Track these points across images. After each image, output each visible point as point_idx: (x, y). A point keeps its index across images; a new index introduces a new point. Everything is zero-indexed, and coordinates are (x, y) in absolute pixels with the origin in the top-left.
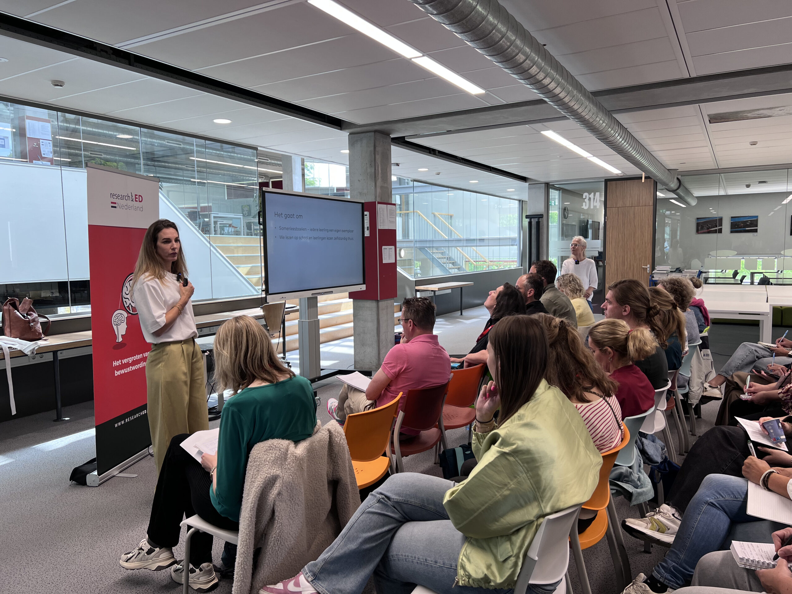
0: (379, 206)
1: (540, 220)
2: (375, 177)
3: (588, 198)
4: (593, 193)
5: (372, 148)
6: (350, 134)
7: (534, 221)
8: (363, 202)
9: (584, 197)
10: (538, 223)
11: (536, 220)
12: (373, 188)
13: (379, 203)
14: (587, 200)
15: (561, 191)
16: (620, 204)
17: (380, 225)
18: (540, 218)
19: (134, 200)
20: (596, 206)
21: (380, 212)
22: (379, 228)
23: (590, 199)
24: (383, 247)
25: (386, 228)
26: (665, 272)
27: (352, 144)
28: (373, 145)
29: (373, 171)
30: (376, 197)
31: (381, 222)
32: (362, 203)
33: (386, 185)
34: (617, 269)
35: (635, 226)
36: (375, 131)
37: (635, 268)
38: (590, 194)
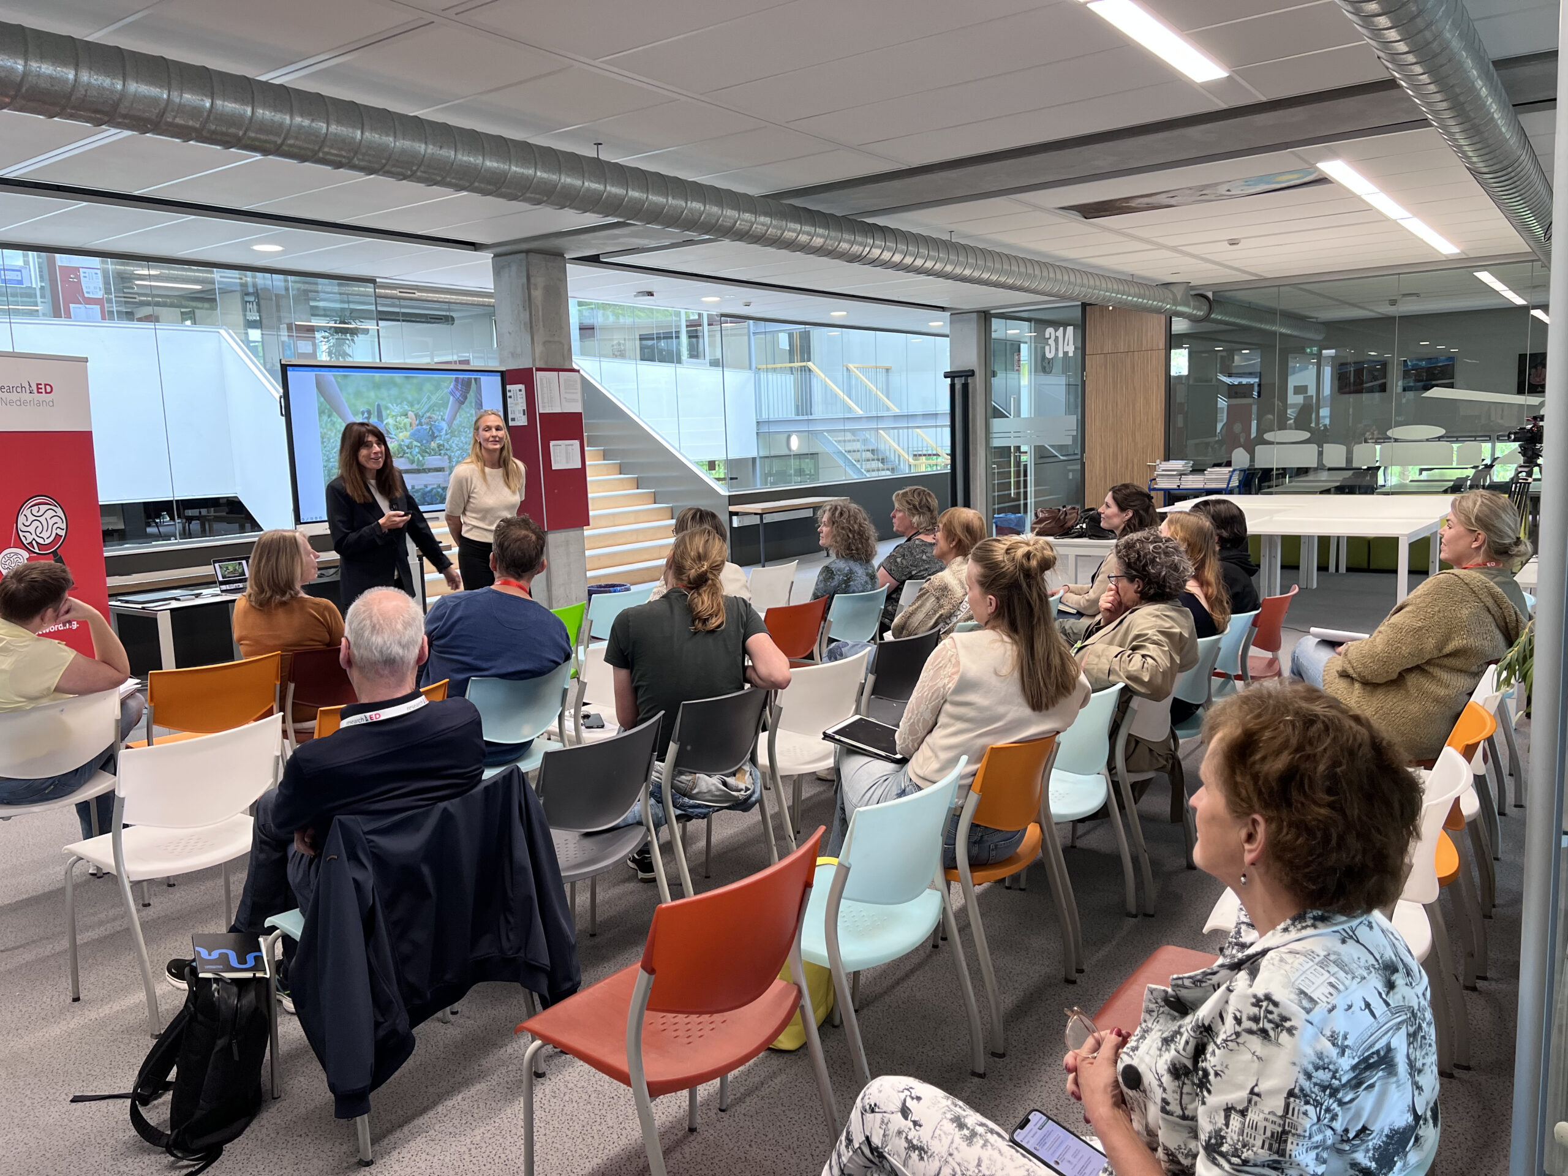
0: (539, 376)
1: (970, 380)
2: (531, 327)
3: (1053, 337)
4: (1062, 328)
5: (525, 280)
6: (496, 256)
7: (959, 383)
8: (504, 369)
9: (1047, 336)
10: (965, 386)
11: (963, 380)
12: (529, 345)
13: (538, 370)
14: (1051, 342)
15: (1033, 323)
16: (1108, 347)
17: (544, 407)
18: (968, 376)
19: (35, 391)
20: (1067, 352)
21: (542, 384)
22: (541, 412)
23: (1056, 339)
24: (552, 443)
25: (557, 410)
26: (1175, 473)
27: (498, 271)
28: (525, 274)
29: (528, 316)
30: (534, 360)
31: (546, 400)
32: (502, 373)
33: (556, 339)
34: (1105, 470)
35: (1134, 389)
36: (528, 252)
37: (1135, 467)
38: (1056, 331)
